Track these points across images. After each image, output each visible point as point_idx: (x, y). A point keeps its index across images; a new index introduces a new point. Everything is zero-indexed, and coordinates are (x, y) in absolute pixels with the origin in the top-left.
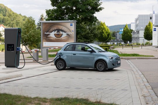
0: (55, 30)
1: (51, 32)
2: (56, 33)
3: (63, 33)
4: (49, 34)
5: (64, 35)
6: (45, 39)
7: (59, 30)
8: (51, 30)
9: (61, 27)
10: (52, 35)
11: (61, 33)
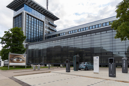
0: (16, 58)
1: (14, 59)
2: (17, 59)
3: (21, 59)
4: (13, 60)
5: (21, 60)
6: (11, 61)
7: (18, 58)
8: (14, 58)
9: (19, 57)
10: (15, 60)
11: (20, 59)
